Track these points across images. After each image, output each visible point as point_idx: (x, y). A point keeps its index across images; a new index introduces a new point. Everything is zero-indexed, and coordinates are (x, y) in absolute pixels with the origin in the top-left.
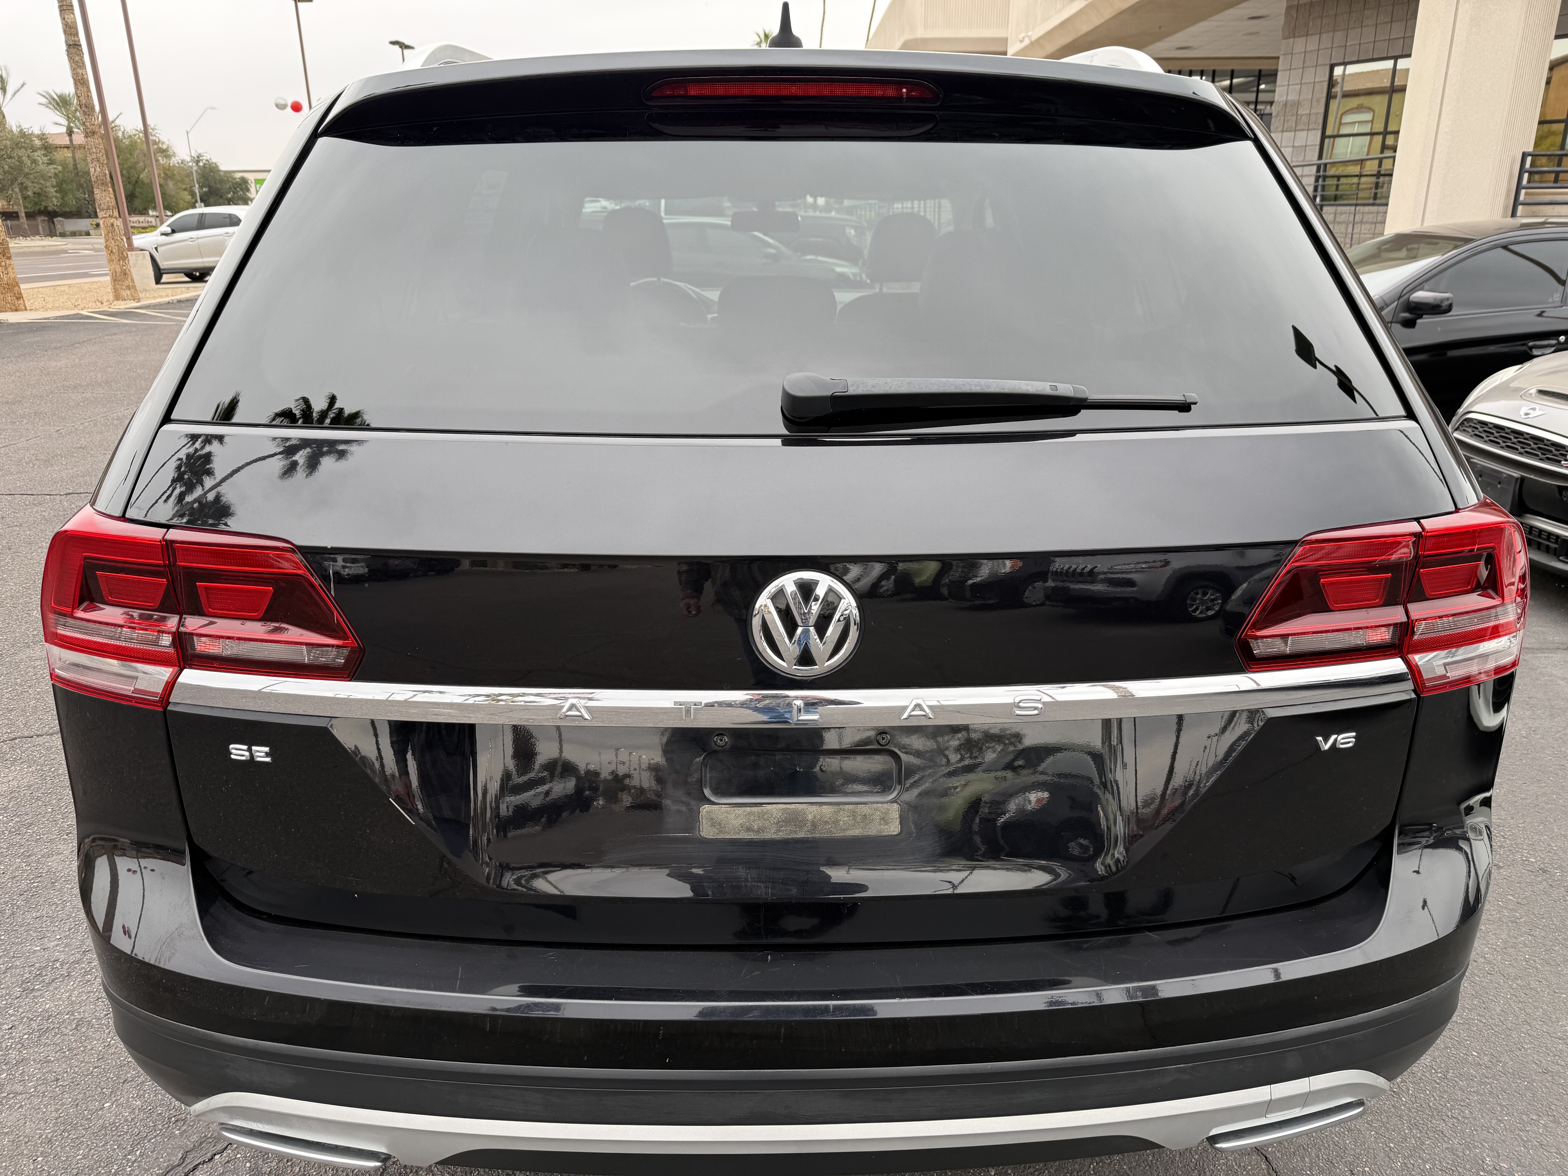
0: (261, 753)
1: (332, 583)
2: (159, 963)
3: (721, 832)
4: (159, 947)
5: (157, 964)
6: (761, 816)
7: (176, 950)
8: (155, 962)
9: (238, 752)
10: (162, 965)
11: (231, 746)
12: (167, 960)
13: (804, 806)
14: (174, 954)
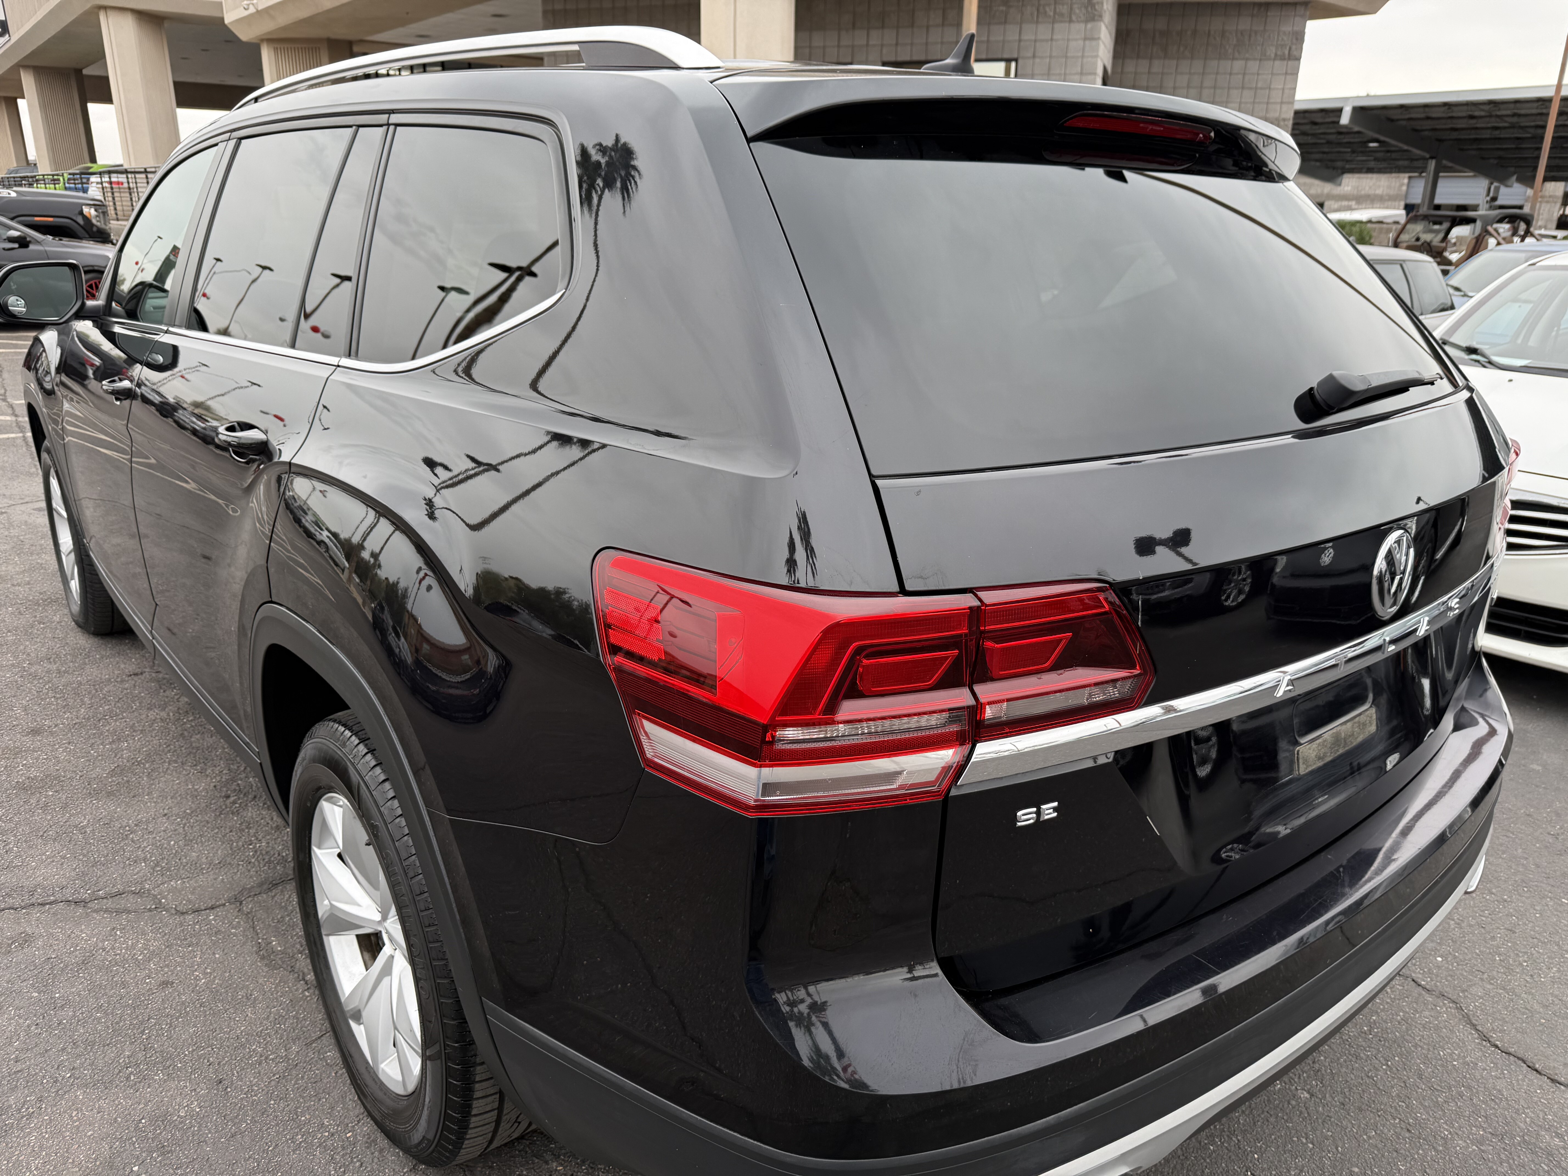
0: (1049, 811)
1: (1140, 614)
2: (964, 1082)
3: (1308, 766)
4: (955, 1067)
5: (962, 1085)
6: (1323, 744)
7: (977, 1061)
8: (960, 1085)
9: (1026, 816)
10: (969, 1083)
11: (1019, 813)
12: (972, 1075)
13: (1339, 728)
14: (977, 1065)
